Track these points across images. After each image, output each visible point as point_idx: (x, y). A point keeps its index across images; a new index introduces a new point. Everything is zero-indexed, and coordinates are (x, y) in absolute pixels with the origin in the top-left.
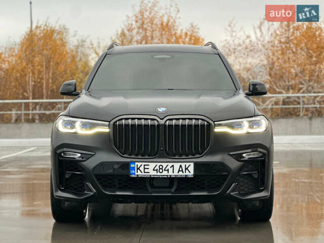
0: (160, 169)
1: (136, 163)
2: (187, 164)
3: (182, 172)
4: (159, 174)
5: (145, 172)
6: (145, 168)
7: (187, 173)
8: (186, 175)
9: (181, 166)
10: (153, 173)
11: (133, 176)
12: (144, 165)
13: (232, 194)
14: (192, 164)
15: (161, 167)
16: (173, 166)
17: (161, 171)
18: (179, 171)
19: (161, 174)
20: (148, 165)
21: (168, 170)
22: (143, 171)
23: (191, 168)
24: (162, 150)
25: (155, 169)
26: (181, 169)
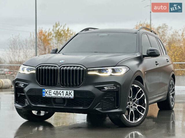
0: (57, 93)
1: (45, 90)
2: (70, 91)
3: (67, 95)
4: (56, 96)
5: (49, 95)
6: (49, 93)
7: (70, 96)
8: (70, 97)
9: (67, 92)
10: (53, 95)
11: (44, 96)
12: (49, 91)
13: (96, 109)
14: (73, 91)
15: (57, 92)
16: (63, 92)
17: (57, 94)
18: (66, 95)
19: (57, 96)
20: (51, 91)
21: (60, 94)
22: (48, 94)
23: (73, 94)
24: (59, 83)
25: (54, 93)
26: (67, 94)
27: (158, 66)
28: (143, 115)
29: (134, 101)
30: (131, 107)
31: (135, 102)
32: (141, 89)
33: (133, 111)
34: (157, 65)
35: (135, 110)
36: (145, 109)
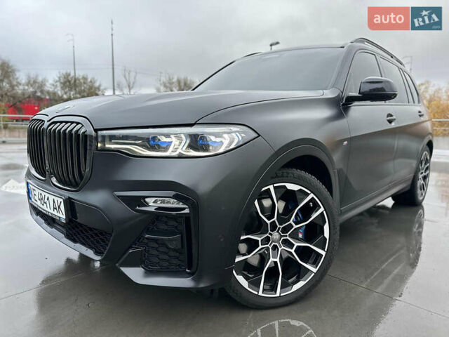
1: (30, 185)
2: (59, 200)
3: (56, 211)
4: (41, 206)
5: (35, 200)
6: (34, 195)
7: (61, 215)
8: (60, 218)
9: (54, 202)
10: (39, 204)
13: (122, 269)
14: (62, 202)
16: (48, 199)
17: (42, 202)
21: (46, 203)
23: (63, 208)
25: (39, 198)
26: (55, 206)
27: (393, 124)
28: (315, 270)
29: (285, 230)
30: (275, 248)
31: (288, 234)
32: (312, 195)
33: (277, 260)
34: (390, 122)
35: (288, 258)
36: (323, 253)
